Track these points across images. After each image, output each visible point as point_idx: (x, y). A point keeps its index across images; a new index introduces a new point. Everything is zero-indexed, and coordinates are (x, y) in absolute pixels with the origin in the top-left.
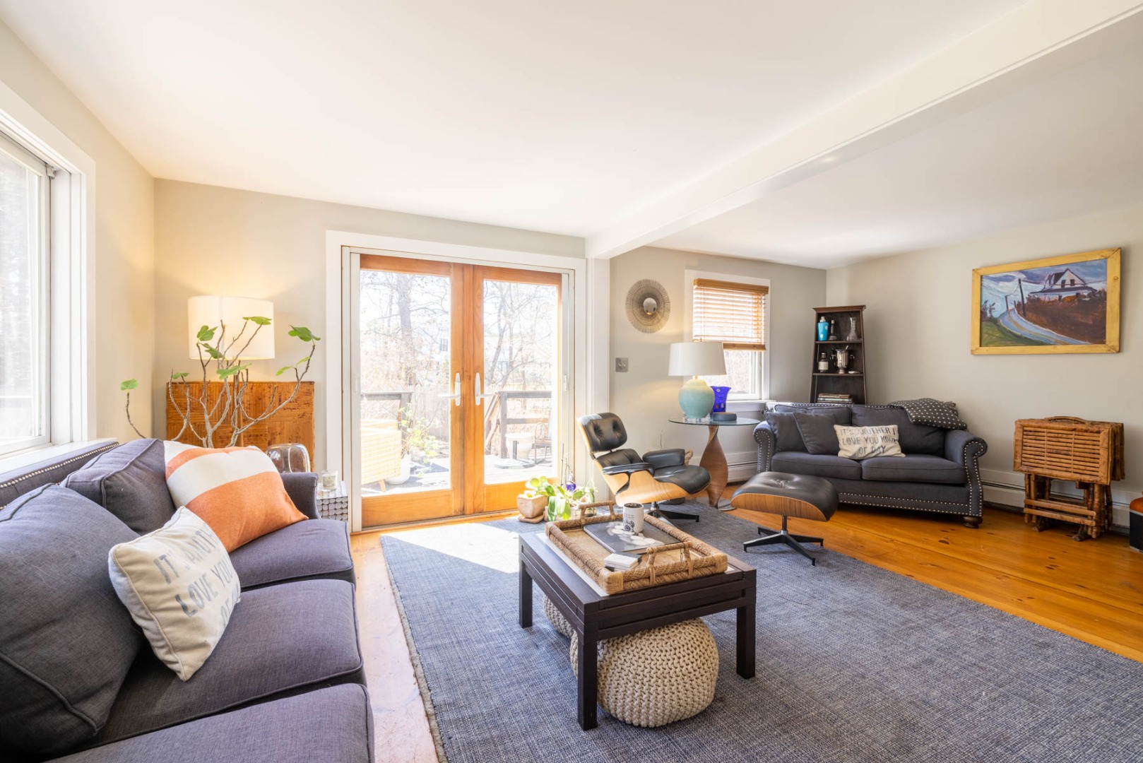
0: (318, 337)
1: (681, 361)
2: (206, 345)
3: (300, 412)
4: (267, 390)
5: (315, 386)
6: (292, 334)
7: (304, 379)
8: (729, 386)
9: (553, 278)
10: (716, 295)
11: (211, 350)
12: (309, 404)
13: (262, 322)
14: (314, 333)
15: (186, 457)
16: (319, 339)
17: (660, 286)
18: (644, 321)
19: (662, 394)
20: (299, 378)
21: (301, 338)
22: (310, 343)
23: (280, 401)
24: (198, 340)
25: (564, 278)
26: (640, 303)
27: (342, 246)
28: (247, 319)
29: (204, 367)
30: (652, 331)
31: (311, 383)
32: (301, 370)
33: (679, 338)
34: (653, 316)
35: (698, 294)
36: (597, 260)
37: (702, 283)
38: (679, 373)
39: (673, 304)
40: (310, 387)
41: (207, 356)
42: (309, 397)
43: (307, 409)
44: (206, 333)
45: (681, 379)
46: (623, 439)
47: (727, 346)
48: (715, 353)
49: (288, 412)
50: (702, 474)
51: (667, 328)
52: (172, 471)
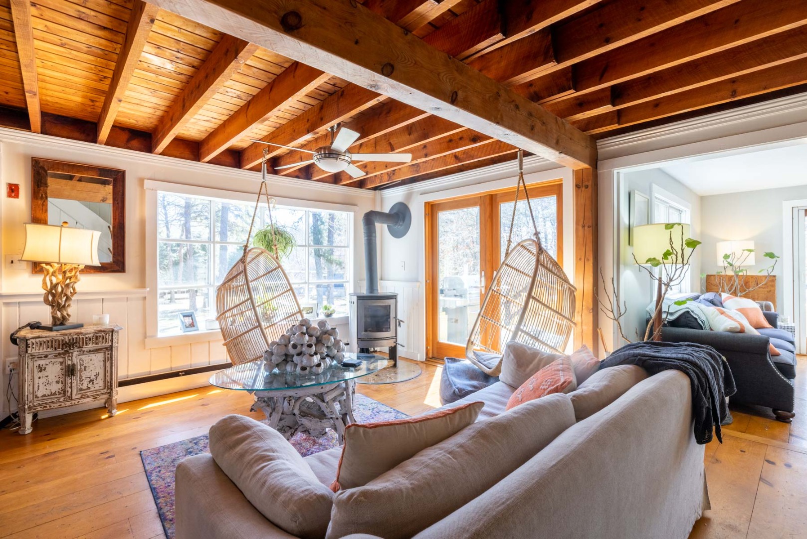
0: (778, 256)
2: (726, 261)
3: (769, 290)
4: (751, 279)
5: (777, 278)
6: (765, 256)
7: (772, 274)
11: (729, 263)
12: (773, 286)
13: (750, 251)
14: (776, 254)
15: (729, 298)
16: (779, 257)
20: (769, 273)
21: (770, 257)
22: (775, 259)
23: (757, 284)
24: (723, 259)
27: (793, 208)
28: (744, 250)
29: (725, 269)
31: (775, 276)
32: (770, 270)
40: (774, 278)
41: (726, 264)
42: (773, 283)
43: (772, 289)
44: (726, 257)
49: (762, 289)
52: (724, 301)
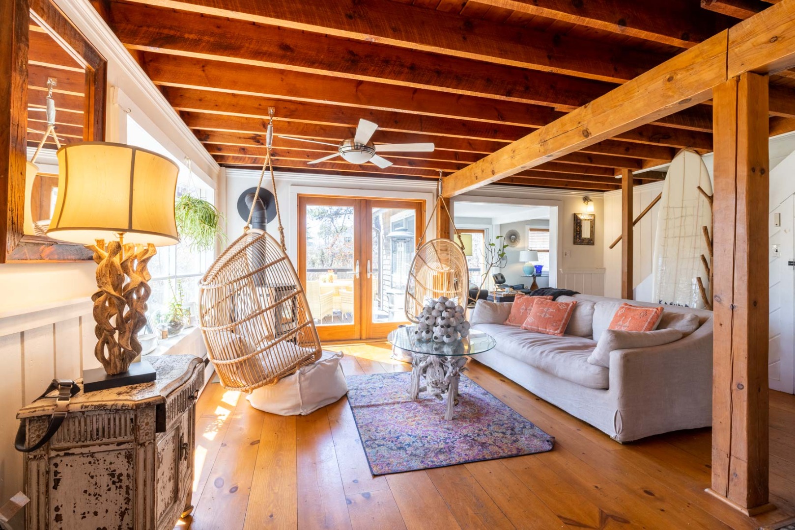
1: (524, 256)
8: (542, 265)
9: (482, 231)
10: (536, 233)
17: (517, 232)
18: (512, 244)
19: (518, 268)
25: (485, 231)
26: (510, 237)
30: (514, 247)
33: (524, 249)
34: (515, 241)
35: (531, 234)
36: (496, 225)
37: (532, 230)
38: (523, 261)
39: (521, 238)
45: (524, 262)
46: (504, 281)
47: (539, 251)
48: (534, 254)
50: (530, 291)
51: (519, 245)
